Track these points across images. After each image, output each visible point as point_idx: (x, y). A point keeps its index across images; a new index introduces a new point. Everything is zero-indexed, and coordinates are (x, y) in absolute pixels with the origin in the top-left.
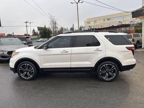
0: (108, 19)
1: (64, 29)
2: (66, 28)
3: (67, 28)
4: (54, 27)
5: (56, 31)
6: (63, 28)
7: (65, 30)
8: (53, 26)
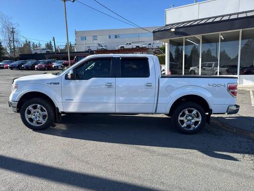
0: (116, 37)
1: (31, 44)
2: (36, 43)
3: (39, 44)
4: (11, 39)
5: (14, 48)
6: (29, 42)
7: (34, 47)
8: (9, 38)
